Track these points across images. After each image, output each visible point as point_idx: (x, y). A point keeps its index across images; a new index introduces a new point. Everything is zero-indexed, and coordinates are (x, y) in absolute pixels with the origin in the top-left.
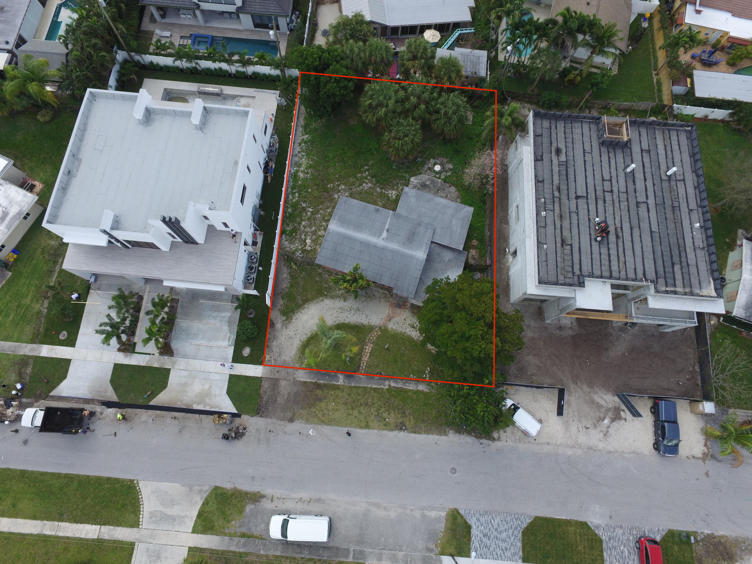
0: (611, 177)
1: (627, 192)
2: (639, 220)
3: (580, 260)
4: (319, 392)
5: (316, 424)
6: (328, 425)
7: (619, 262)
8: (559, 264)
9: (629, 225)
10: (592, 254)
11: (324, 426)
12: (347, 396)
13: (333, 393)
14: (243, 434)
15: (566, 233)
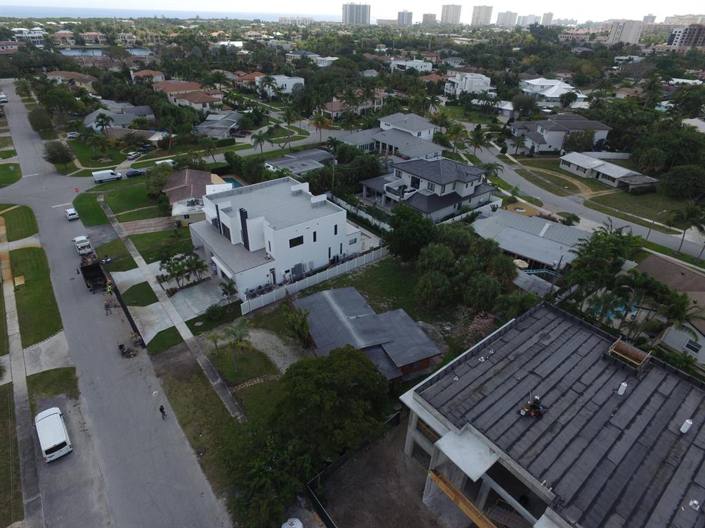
0: (591, 385)
1: (601, 407)
2: (596, 435)
3: (482, 413)
4: (195, 376)
5: (165, 391)
6: (169, 399)
7: (530, 449)
8: (455, 400)
9: (577, 430)
10: (501, 418)
11: (166, 398)
12: (204, 394)
13: (200, 384)
14: (129, 357)
15: (490, 386)
